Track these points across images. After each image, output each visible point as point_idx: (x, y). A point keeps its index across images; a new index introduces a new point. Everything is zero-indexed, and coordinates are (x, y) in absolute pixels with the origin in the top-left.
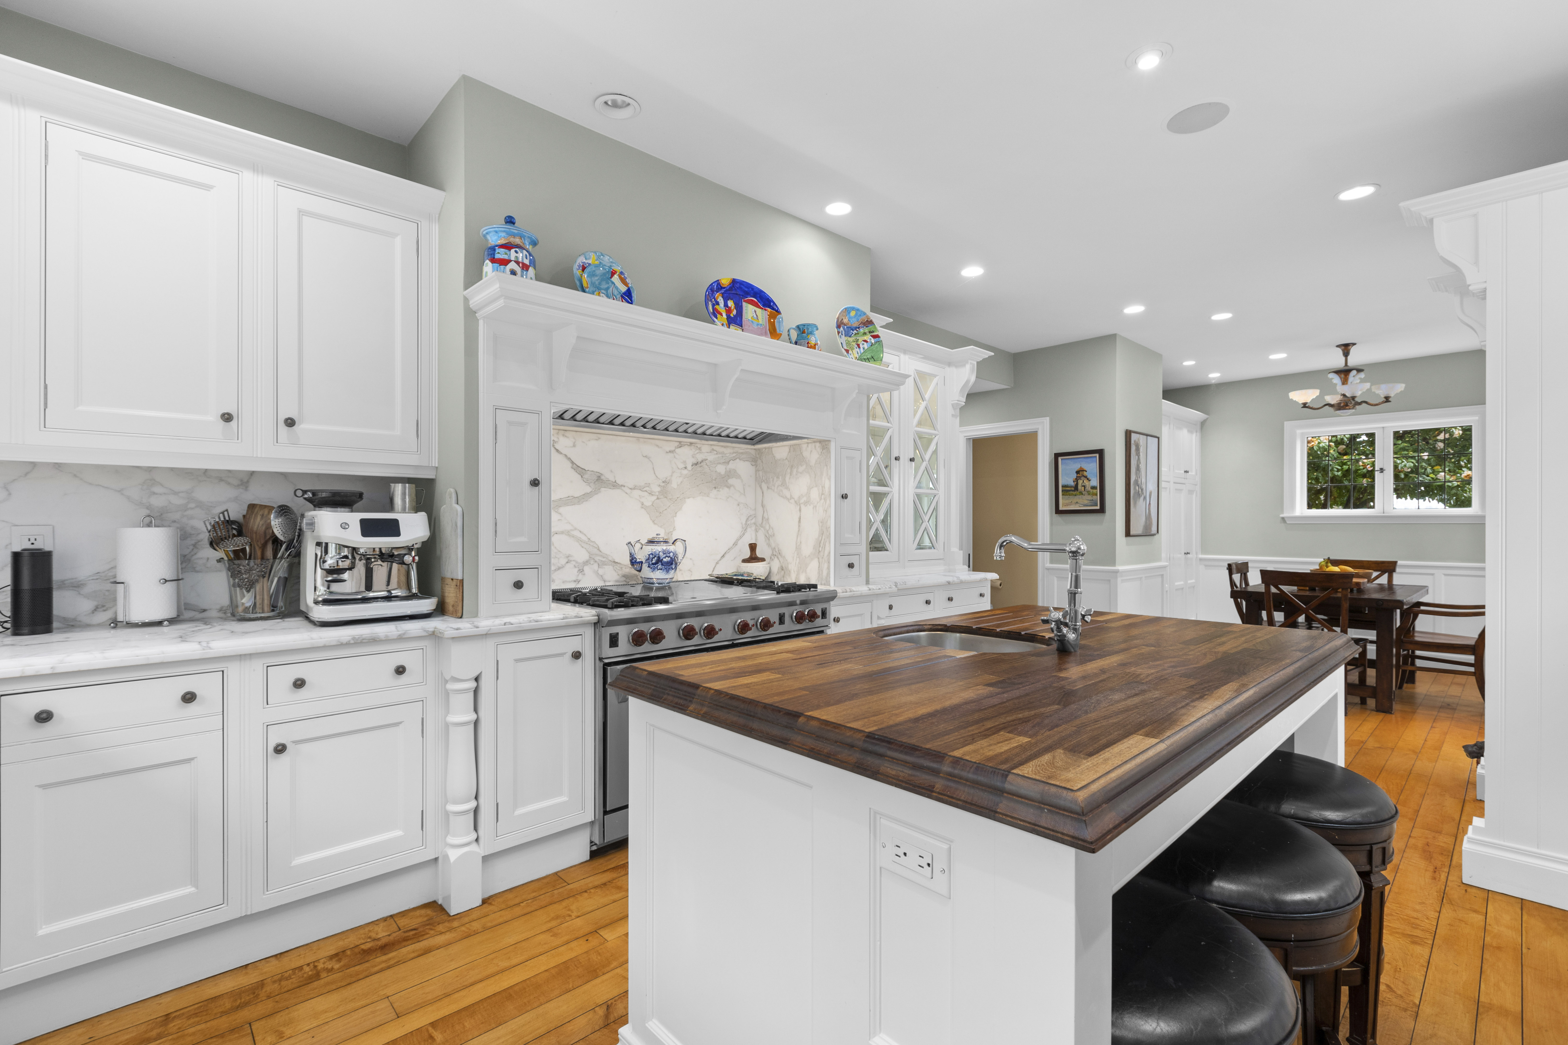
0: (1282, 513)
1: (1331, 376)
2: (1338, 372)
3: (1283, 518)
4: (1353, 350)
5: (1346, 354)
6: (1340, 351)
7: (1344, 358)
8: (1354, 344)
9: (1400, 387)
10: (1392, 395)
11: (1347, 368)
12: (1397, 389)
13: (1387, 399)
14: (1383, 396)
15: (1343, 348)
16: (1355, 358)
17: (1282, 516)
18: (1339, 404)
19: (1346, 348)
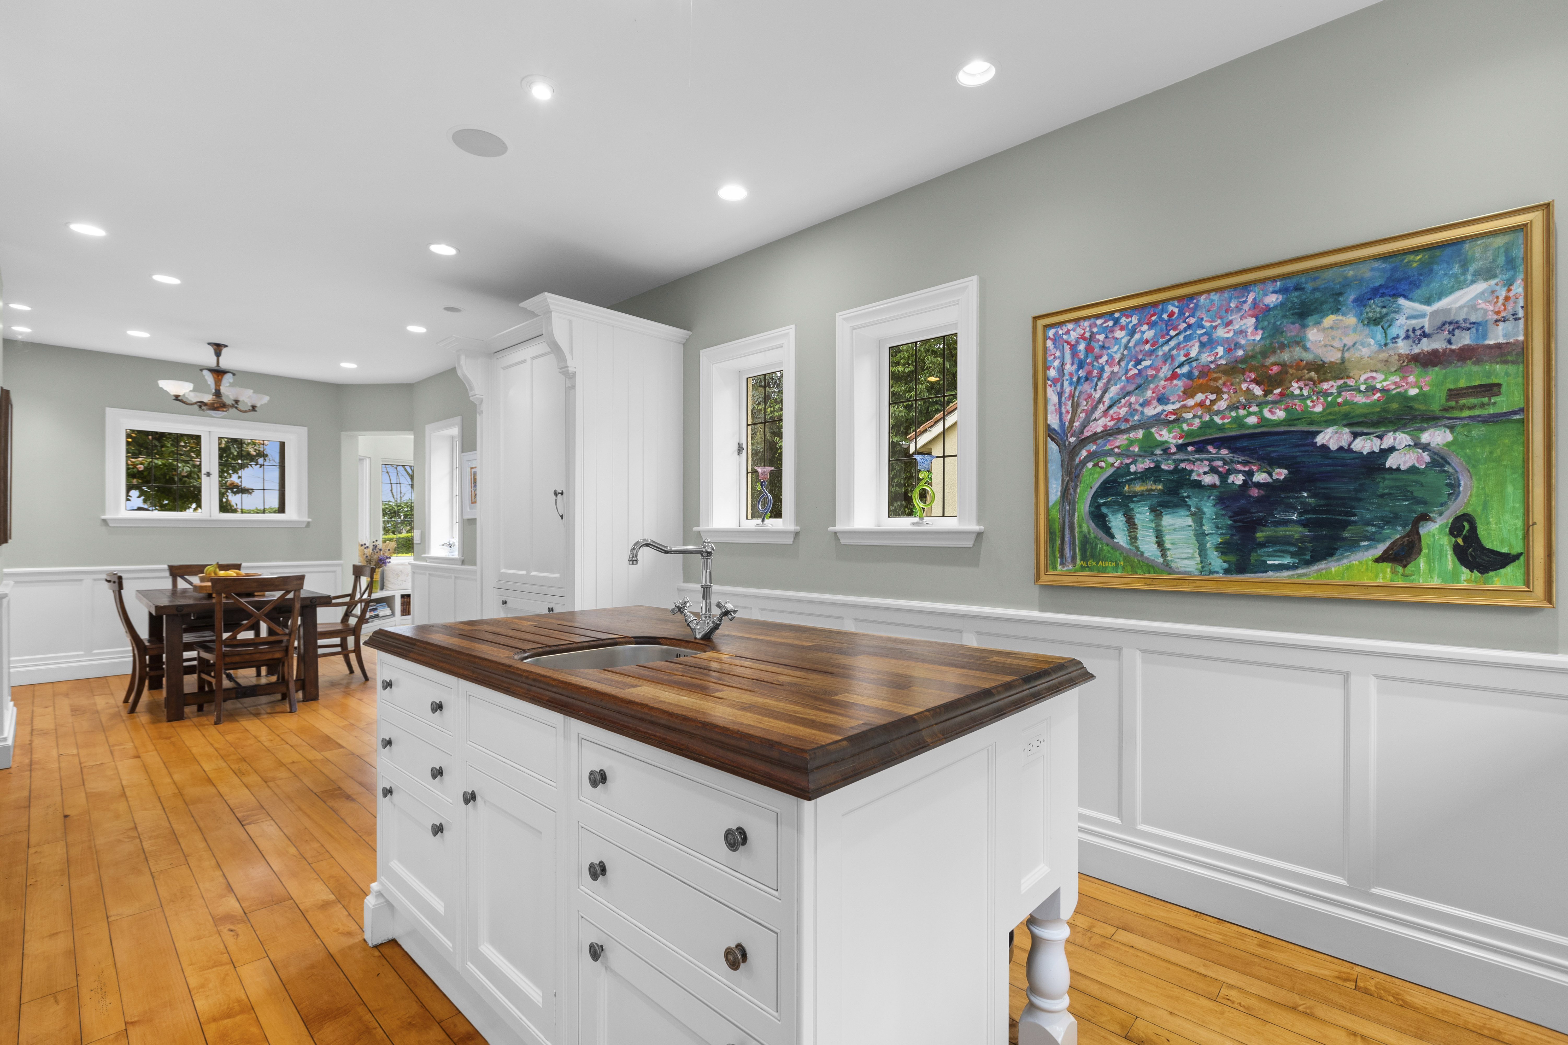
0: (104, 514)
1: (206, 373)
2: (211, 370)
3: (105, 521)
4: (224, 351)
5: (218, 354)
6: (211, 350)
7: (215, 358)
8: (226, 346)
9: (266, 399)
10: (258, 405)
11: (218, 368)
12: (262, 400)
13: (254, 408)
14: (250, 404)
15: (215, 347)
16: (226, 362)
17: (103, 517)
18: (212, 404)
19: (218, 348)
